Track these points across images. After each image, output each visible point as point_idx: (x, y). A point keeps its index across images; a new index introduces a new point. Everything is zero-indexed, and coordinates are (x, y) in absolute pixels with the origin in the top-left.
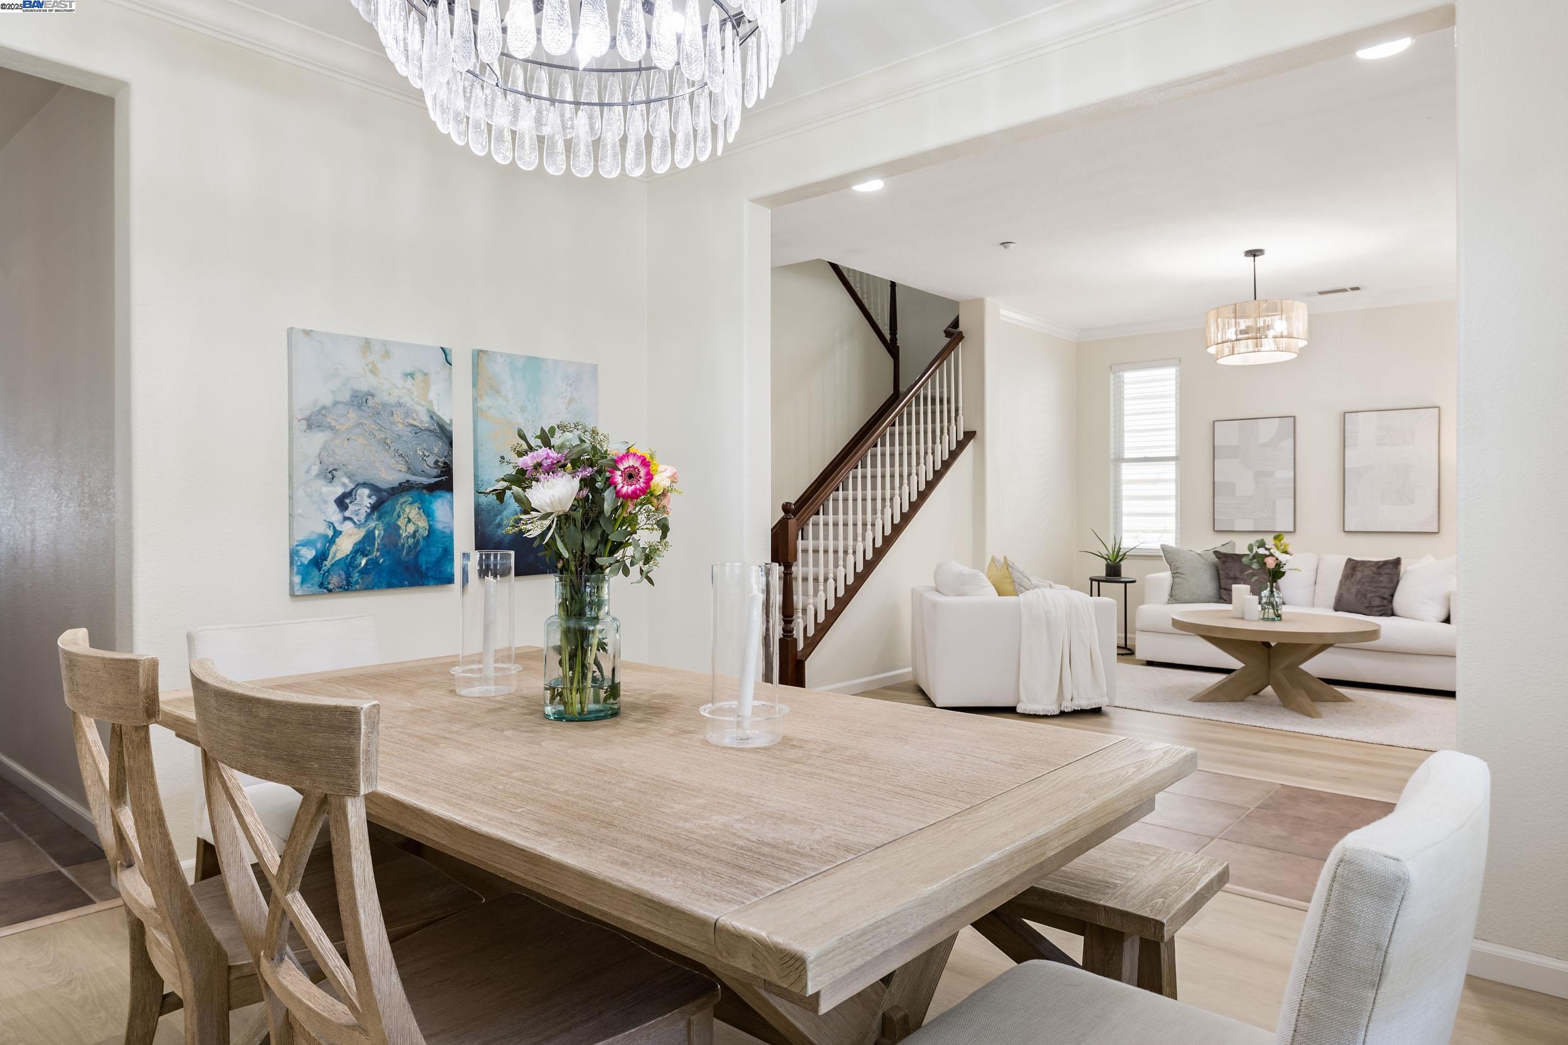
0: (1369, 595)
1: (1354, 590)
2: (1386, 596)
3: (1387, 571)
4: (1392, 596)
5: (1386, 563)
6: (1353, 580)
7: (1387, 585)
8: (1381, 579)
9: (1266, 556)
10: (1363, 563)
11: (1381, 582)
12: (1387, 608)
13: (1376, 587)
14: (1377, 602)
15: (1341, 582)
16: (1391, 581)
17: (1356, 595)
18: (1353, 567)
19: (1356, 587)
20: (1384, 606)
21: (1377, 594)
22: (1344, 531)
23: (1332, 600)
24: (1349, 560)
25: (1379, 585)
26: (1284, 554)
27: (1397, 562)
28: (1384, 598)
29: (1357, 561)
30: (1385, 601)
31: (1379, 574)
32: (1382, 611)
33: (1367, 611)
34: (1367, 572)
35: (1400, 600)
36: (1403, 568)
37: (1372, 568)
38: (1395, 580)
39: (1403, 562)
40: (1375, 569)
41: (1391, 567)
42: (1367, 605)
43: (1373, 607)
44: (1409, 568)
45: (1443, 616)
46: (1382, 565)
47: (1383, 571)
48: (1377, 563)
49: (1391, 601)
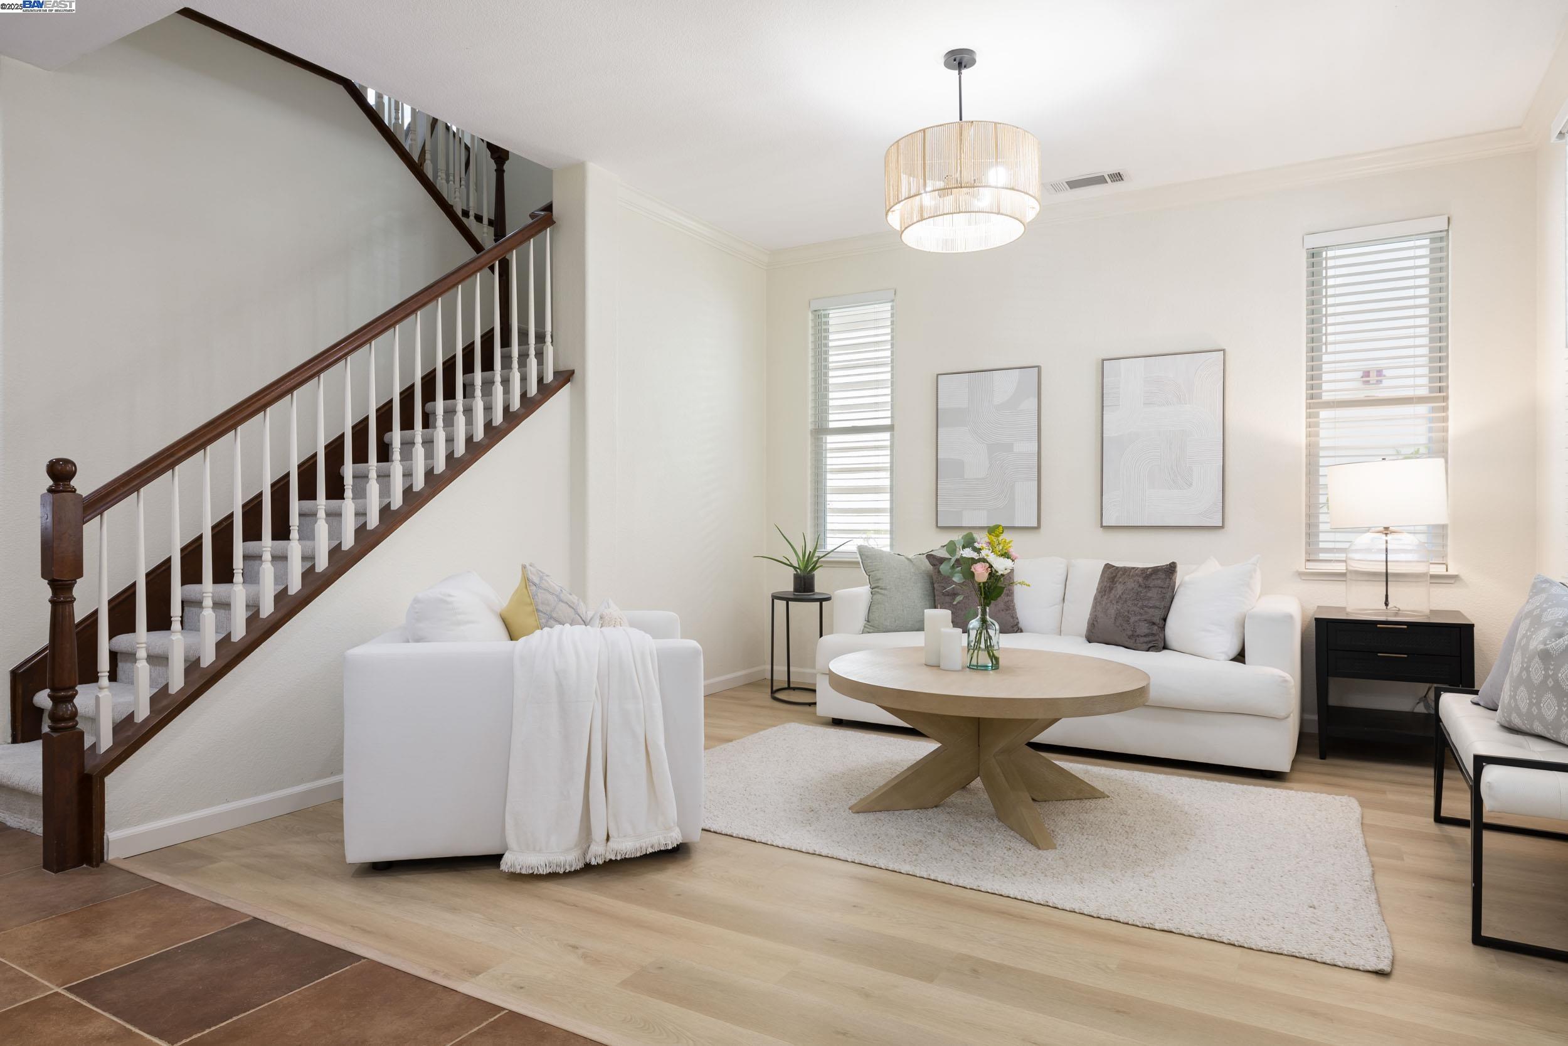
0: (1132, 620)
1: (1112, 611)
2: (1157, 620)
3: (1159, 582)
4: (1165, 620)
5: (1156, 570)
6: (1112, 595)
7: (1157, 604)
8: (1149, 594)
9: (974, 561)
10: (1125, 570)
11: (1150, 598)
12: (1157, 637)
13: (1142, 608)
14: (1143, 628)
15: (1095, 599)
16: (1163, 598)
17: (1116, 619)
18: (1112, 576)
19: (1115, 607)
20: (1153, 635)
21: (1144, 617)
22: (1102, 526)
23: (1083, 626)
24: (1108, 567)
25: (1146, 603)
26: (1002, 559)
27: (1171, 569)
28: (1154, 624)
29: (1117, 568)
30: (1156, 627)
31: (1147, 587)
32: (1150, 642)
33: (1130, 643)
34: (1131, 584)
35: (1174, 628)
36: (1180, 577)
37: (1136, 578)
38: (1168, 596)
39: (1180, 569)
40: (1140, 580)
41: (1163, 576)
42: (1130, 633)
43: (1138, 636)
44: (1187, 578)
45: (1234, 651)
46: (1151, 574)
47: (1152, 583)
48: (1144, 570)
49: (1163, 628)
